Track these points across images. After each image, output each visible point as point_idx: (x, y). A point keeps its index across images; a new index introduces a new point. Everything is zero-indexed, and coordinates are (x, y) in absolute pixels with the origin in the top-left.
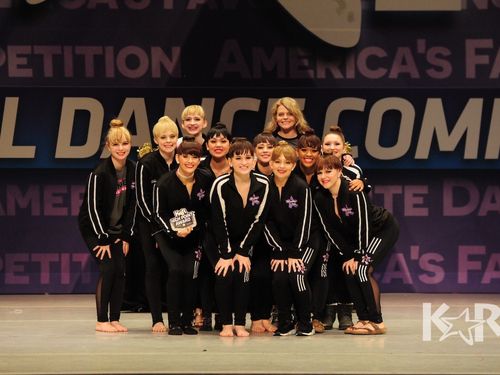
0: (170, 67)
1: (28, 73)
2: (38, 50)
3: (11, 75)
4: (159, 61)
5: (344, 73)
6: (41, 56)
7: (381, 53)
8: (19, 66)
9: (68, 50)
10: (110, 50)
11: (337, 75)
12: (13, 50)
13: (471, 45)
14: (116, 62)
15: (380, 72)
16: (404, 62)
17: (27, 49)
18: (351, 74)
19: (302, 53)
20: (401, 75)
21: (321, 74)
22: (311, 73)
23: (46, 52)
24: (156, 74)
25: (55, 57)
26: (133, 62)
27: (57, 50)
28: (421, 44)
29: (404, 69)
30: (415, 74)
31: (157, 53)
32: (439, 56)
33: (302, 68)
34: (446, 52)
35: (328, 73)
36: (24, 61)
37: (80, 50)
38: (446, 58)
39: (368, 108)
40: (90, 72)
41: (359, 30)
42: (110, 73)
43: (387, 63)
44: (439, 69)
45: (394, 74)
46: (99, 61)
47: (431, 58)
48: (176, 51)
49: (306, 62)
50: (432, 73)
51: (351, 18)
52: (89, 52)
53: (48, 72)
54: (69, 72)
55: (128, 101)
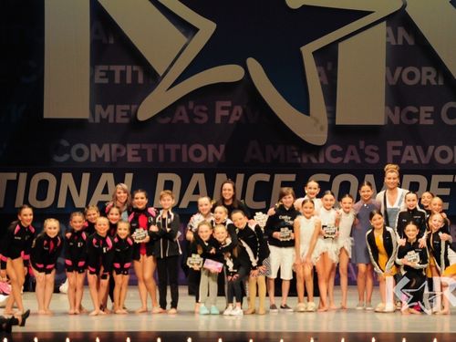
0: (219, 156)
1: (138, 159)
2: (144, 146)
3: (129, 160)
4: (212, 153)
5: (318, 160)
6: (145, 150)
7: (338, 148)
8: (134, 156)
9: (161, 146)
10: (185, 146)
11: (314, 161)
12: (130, 147)
13: (390, 144)
14: (188, 154)
15: (338, 160)
16: (352, 154)
17: (138, 146)
18: (322, 160)
19: (294, 148)
20: (350, 161)
21: (305, 161)
22: (299, 159)
23: (149, 148)
24: (211, 160)
25: (154, 150)
26: (198, 153)
27: (155, 146)
28: (362, 144)
29: (352, 158)
30: (359, 161)
31: (211, 148)
32: (372, 150)
33: (295, 157)
34: (376, 148)
35: (309, 160)
36: (136, 153)
37: (167, 146)
38: (376, 152)
39: (332, 179)
40: (173, 159)
41: (326, 136)
42: (184, 159)
43: (342, 154)
44: (372, 158)
45: (346, 161)
46: (179, 153)
47: (367, 152)
48: (222, 147)
49: (296, 154)
50: (368, 160)
51: (322, 129)
52: (173, 147)
53: (150, 159)
54: (161, 159)
55: (195, 175)
